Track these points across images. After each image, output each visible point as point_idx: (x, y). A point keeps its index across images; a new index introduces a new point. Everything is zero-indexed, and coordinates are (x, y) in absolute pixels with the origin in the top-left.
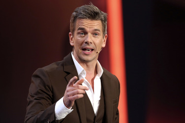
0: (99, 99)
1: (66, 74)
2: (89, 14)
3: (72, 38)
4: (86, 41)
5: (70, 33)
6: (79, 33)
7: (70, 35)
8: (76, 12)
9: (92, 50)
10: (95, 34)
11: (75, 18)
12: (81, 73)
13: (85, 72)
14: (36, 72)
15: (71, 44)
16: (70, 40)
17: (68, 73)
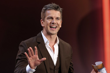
1: (38, 43)
2: (54, 7)
5: (41, 20)
7: (41, 21)
13: (49, 41)
14: (21, 43)
15: (43, 25)
16: (41, 24)
17: (39, 43)
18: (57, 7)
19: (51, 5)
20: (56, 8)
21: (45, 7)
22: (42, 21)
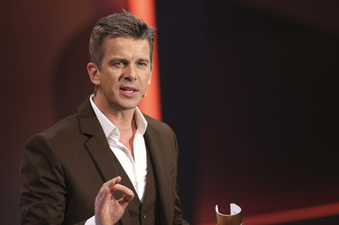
0: (145, 173)
2: (132, 30)
3: (96, 72)
5: (90, 64)
7: (90, 67)
8: (102, 25)
9: (135, 90)
10: (140, 63)
11: (103, 36)
12: (111, 134)
13: (118, 132)
15: (95, 82)
16: (91, 76)
17: (89, 136)
22: (94, 70)
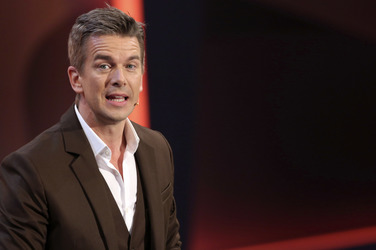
2: (118, 25)
3: (77, 78)
4: (114, 81)
5: (70, 68)
6: (97, 66)
7: (71, 71)
9: (126, 98)
11: (84, 35)
15: (76, 89)
16: (72, 82)
17: (76, 156)
18: (128, 24)
19: (103, 15)
20: (123, 26)
21: (82, 22)
22: (75, 75)
